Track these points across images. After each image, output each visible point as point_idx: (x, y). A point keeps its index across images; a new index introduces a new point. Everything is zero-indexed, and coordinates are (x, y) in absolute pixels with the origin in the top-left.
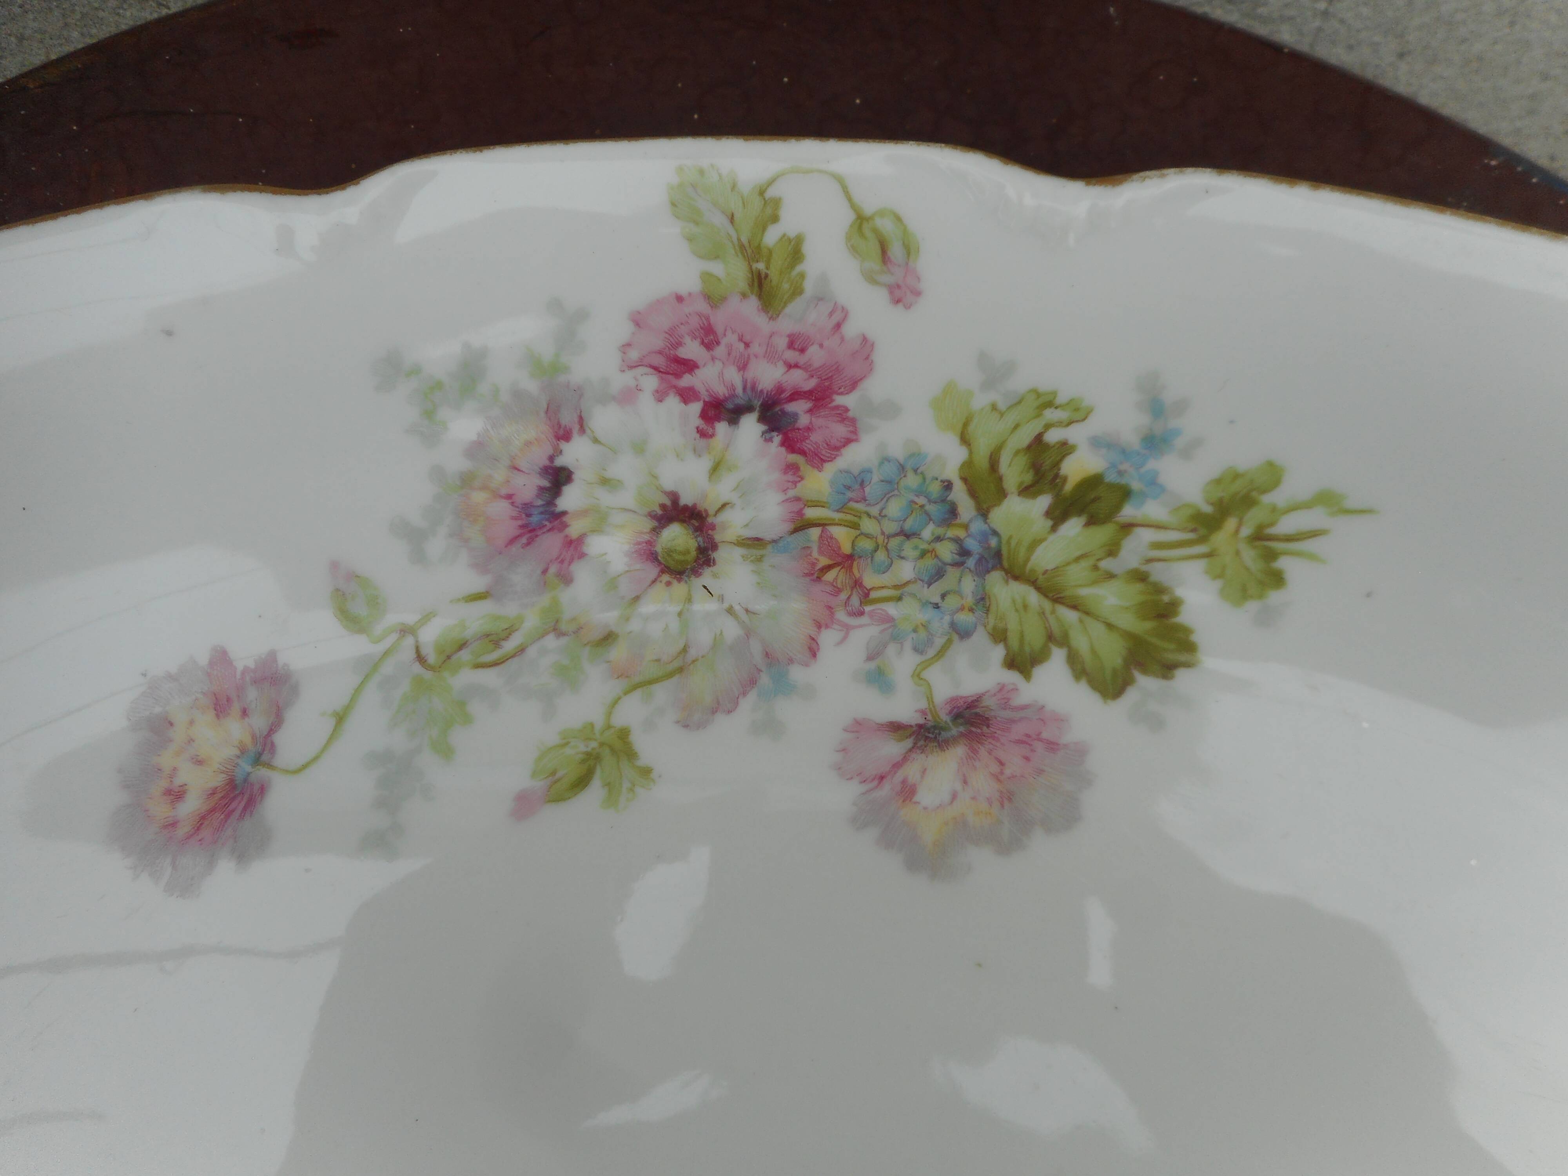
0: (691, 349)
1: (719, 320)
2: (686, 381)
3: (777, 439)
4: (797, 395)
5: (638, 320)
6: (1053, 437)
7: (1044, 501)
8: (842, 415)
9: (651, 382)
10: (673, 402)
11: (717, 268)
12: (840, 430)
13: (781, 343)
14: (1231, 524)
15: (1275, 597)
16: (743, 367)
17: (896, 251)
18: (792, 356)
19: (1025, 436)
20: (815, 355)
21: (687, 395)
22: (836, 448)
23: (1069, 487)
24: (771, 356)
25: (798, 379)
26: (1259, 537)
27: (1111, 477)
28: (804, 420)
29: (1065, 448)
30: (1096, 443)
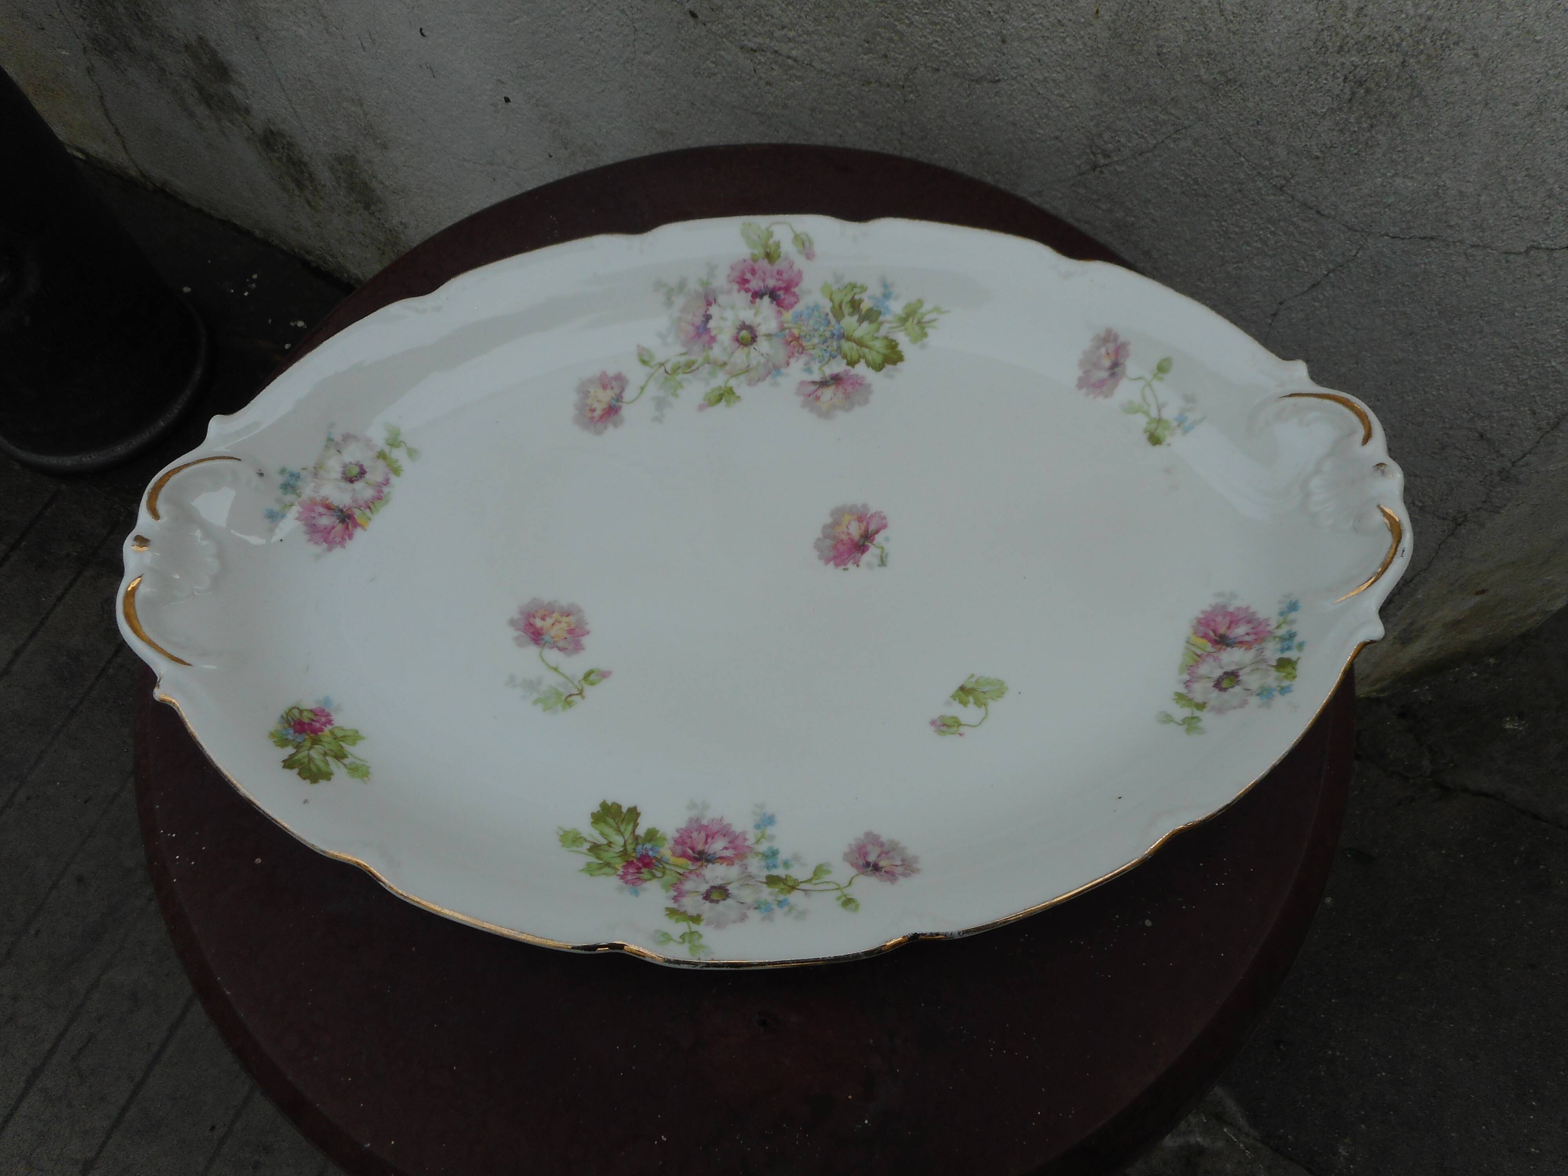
0: (748, 276)
1: (756, 266)
2: (747, 286)
3: (775, 303)
4: (780, 289)
5: (732, 268)
6: (857, 297)
7: (856, 317)
8: (794, 294)
9: (736, 287)
10: (743, 293)
11: (756, 252)
12: (793, 299)
13: (775, 273)
14: (911, 320)
15: (925, 340)
16: (764, 281)
17: (807, 244)
18: (778, 277)
19: (849, 298)
20: (785, 276)
21: (747, 290)
22: (792, 305)
23: (863, 312)
24: (772, 276)
25: (780, 284)
26: (919, 323)
27: (875, 309)
28: (782, 297)
29: (861, 301)
30: (870, 298)
